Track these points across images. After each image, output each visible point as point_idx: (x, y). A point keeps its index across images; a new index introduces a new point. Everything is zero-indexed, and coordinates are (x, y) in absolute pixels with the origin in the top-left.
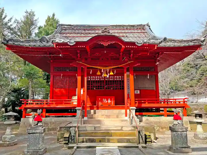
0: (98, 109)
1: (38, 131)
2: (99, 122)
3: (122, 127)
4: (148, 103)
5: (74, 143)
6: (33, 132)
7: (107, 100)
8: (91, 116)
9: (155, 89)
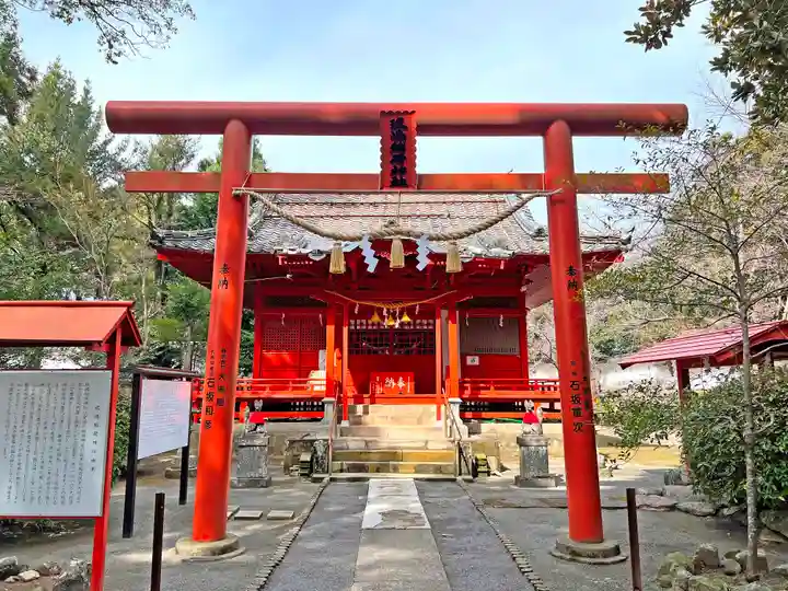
0: (373, 402)
1: (257, 442)
2: (375, 431)
3: (427, 442)
4: (496, 389)
5: (324, 472)
6: (249, 443)
7: (396, 381)
8: (357, 419)
9: (517, 353)
